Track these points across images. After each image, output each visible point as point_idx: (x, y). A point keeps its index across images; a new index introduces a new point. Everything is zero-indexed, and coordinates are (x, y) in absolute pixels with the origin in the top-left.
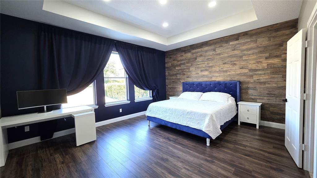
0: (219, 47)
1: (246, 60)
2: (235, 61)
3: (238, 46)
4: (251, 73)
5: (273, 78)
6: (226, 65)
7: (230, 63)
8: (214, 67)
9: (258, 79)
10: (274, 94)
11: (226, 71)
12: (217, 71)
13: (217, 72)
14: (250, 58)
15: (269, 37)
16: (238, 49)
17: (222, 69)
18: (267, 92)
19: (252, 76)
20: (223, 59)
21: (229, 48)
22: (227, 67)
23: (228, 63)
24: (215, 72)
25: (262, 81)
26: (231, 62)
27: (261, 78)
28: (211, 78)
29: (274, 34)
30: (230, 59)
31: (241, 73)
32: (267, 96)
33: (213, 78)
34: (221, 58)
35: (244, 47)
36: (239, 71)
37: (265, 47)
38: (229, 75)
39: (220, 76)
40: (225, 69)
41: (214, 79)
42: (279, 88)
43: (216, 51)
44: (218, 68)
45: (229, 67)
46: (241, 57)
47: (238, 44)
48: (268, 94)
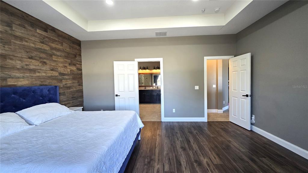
0: (19, 25)
1: (55, 61)
2: (45, 58)
3: (47, 39)
4: (60, 77)
5: (74, 83)
6: (33, 61)
7: (38, 59)
8: (11, 59)
9: (66, 84)
10: (75, 97)
11: (34, 71)
12: (18, 67)
13: (18, 69)
14: (59, 60)
15: (70, 46)
16: (47, 43)
17: (27, 65)
18: (71, 96)
19: (61, 81)
20: (28, 50)
21: (36, 36)
22: (34, 64)
23: (36, 58)
24: (14, 68)
25: (68, 85)
26: (41, 58)
27: (68, 83)
28: (5, 79)
29: (72, 45)
30: (39, 53)
31: (52, 76)
32: (71, 99)
33: (8, 80)
34: (24, 47)
35: (53, 45)
36: (50, 73)
37: (68, 53)
38: (39, 76)
39: (23, 77)
40: (32, 67)
41: (10, 82)
42: (77, 91)
43: (14, 28)
44: (19, 62)
45: (37, 64)
46: (51, 56)
47: (47, 37)
48: (72, 98)
